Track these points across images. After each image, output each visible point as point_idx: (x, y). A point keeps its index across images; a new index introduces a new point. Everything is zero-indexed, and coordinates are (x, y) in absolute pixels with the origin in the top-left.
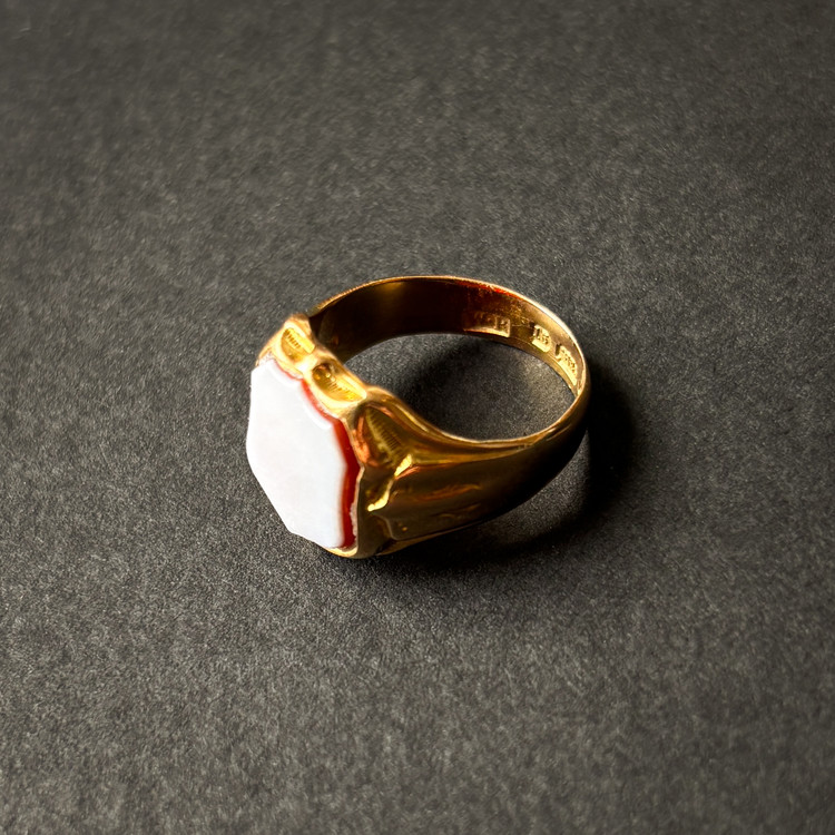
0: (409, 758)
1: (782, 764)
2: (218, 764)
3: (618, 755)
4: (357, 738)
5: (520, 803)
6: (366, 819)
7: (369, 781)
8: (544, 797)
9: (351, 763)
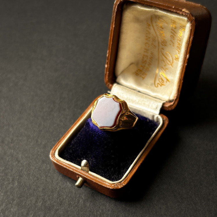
0: (83, 204)
1: (134, 214)
2: (56, 200)
3: (112, 209)
4: (77, 199)
5: (97, 213)
6: (75, 212)
7: (77, 206)
8: (100, 213)
9: (75, 203)
